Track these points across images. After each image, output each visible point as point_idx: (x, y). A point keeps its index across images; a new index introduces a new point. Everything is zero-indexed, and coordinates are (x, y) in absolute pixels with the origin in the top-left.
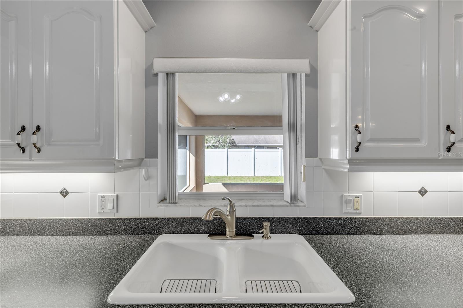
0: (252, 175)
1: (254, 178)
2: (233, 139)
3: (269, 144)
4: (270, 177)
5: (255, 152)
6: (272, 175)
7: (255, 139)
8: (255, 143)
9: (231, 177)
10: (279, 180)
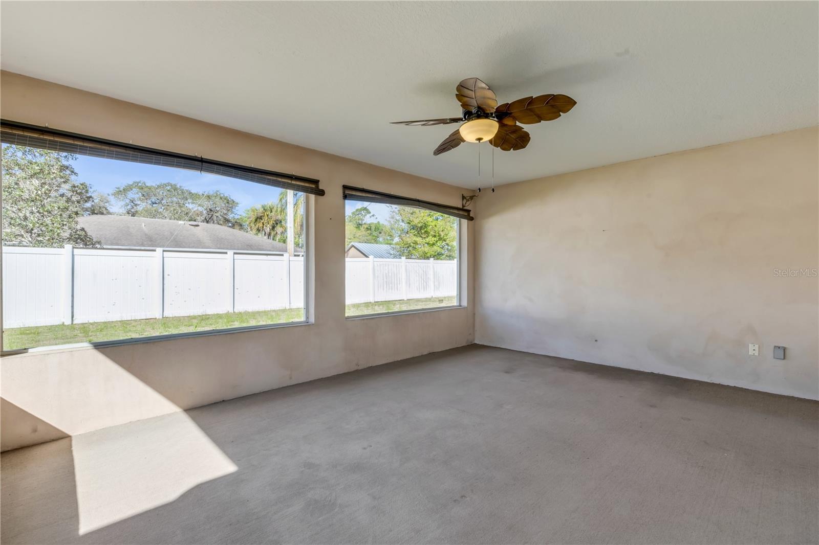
0: (158, 315)
1: (165, 321)
2: (83, 229)
3: (185, 247)
4: (208, 316)
5: (163, 257)
6: (210, 311)
7: (146, 235)
8: (145, 243)
9: (86, 325)
10: (234, 322)
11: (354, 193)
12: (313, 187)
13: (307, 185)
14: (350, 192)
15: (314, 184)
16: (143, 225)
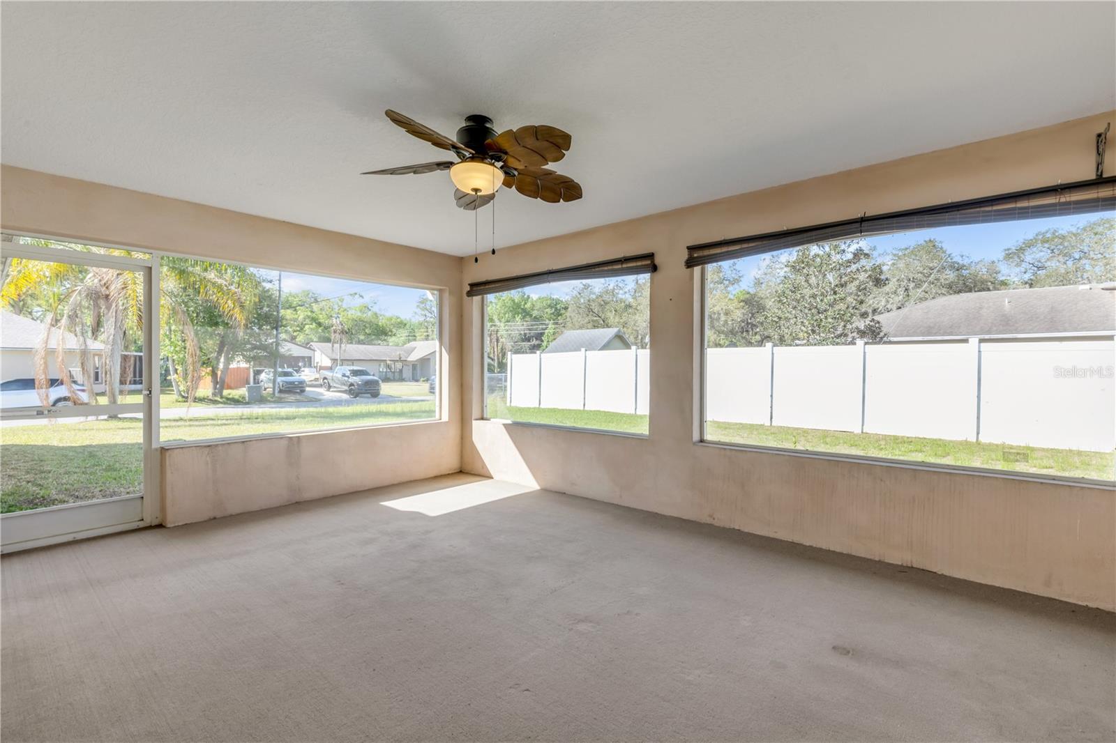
11: (706, 252)
12: (647, 262)
13: (639, 263)
14: (699, 255)
15: (649, 259)
16: (1007, 302)
